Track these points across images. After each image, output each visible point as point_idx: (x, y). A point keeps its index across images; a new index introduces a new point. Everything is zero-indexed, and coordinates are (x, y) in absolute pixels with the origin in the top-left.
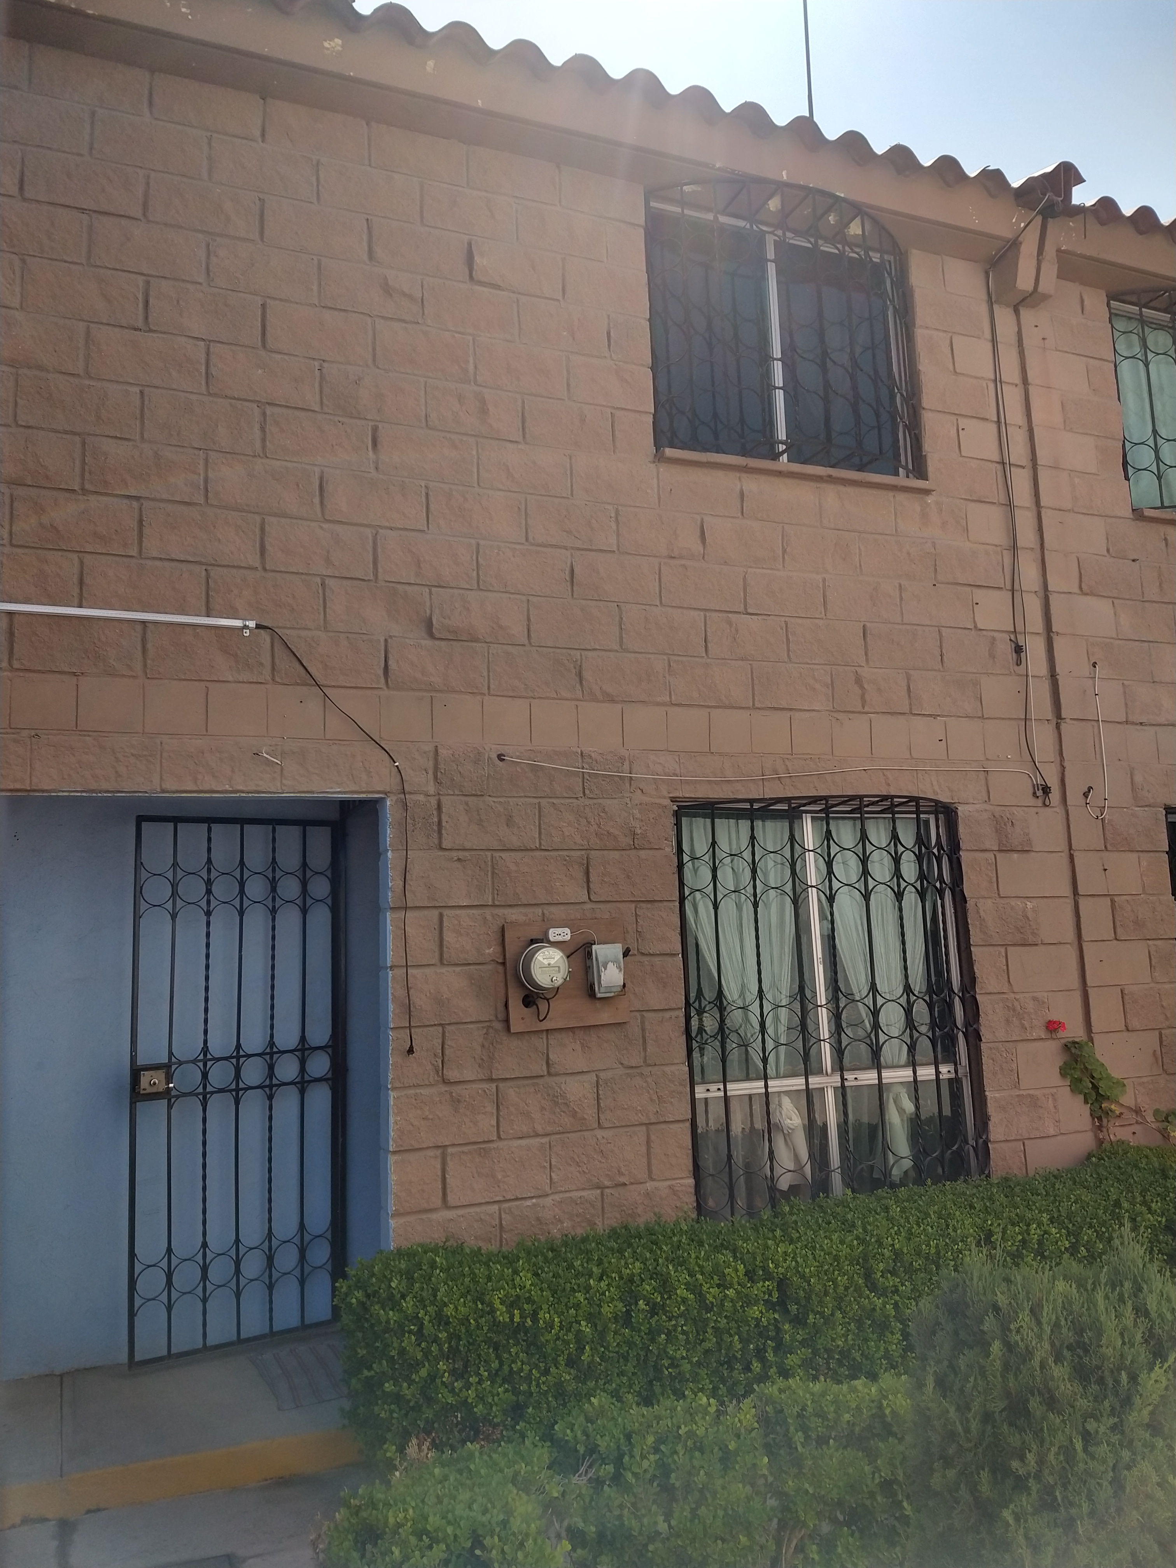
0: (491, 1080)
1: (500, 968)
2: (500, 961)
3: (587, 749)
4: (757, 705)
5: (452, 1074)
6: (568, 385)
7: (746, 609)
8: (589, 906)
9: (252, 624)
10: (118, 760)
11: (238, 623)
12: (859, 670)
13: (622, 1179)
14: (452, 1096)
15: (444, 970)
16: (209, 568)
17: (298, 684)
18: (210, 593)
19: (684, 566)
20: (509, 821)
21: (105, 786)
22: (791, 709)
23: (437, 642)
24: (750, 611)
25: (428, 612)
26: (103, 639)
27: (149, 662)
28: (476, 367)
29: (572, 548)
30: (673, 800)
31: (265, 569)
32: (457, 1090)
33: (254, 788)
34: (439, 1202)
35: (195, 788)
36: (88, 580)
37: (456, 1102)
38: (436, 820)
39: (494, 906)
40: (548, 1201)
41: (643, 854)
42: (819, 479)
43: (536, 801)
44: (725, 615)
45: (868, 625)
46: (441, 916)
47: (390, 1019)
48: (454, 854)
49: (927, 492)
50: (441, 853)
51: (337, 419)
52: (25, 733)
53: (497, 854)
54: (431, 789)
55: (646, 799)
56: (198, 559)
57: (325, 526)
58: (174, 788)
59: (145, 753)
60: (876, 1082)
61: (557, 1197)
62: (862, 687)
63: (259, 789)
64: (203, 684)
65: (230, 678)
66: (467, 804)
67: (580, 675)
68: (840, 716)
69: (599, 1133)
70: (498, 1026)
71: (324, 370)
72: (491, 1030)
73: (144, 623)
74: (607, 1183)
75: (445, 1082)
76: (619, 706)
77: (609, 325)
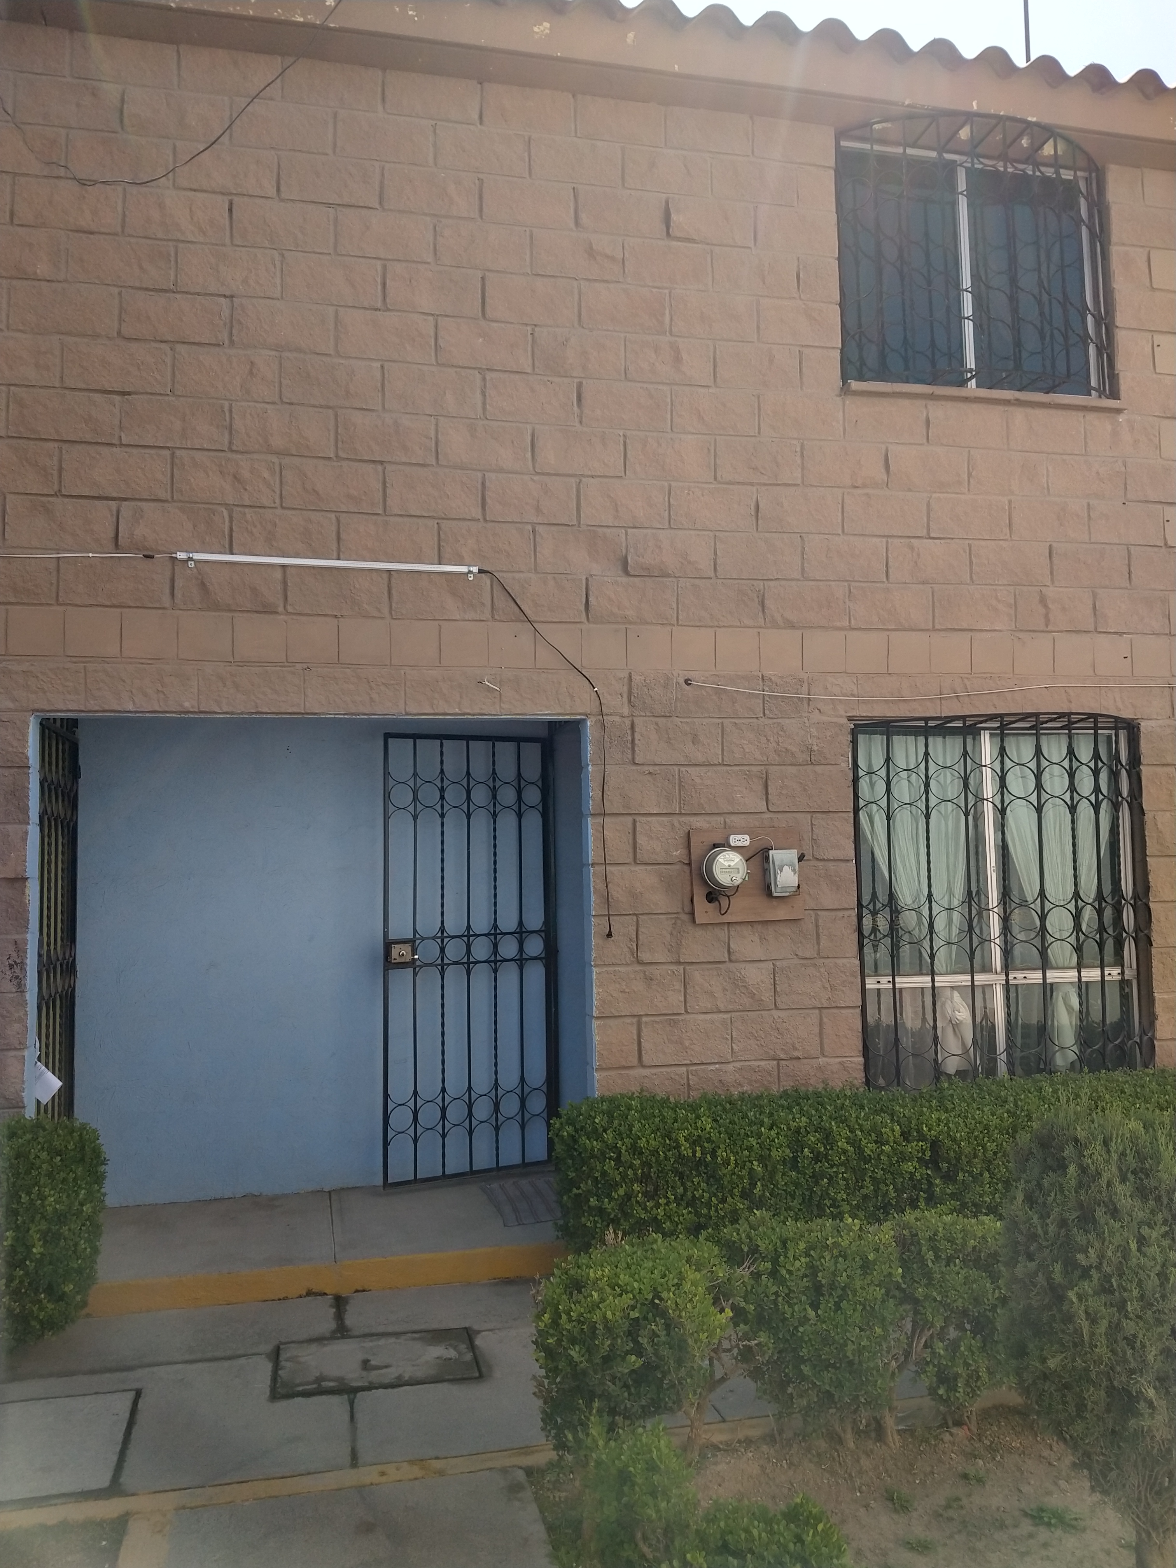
0: (679, 963)
1: (686, 868)
2: (687, 862)
3: (767, 674)
4: (937, 626)
5: (645, 956)
6: (758, 327)
7: (928, 533)
8: (767, 816)
9: (475, 569)
10: (371, 688)
11: (464, 569)
12: (1044, 589)
13: (796, 1054)
14: (645, 975)
15: (638, 868)
16: (440, 521)
17: (512, 621)
18: (442, 544)
19: (867, 494)
20: (695, 740)
21: (362, 709)
22: (971, 630)
23: (631, 579)
24: (932, 535)
25: (624, 551)
26: (357, 586)
27: (394, 605)
28: (671, 319)
29: (759, 484)
30: (850, 719)
31: (485, 520)
32: (650, 969)
33: (477, 711)
34: (635, 1061)
35: (432, 712)
36: (343, 536)
37: (649, 979)
38: (630, 738)
39: (680, 814)
40: (730, 1067)
41: (819, 769)
42: (1007, 402)
43: (720, 721)
44: (907, 540)
45: (1055, 545)
46: (634, 822)
47: (592, 908)
48: (646, 769)
49: (1119, 411)
50: (634, 768)
51: (546, 378)
52: (299, 666)
53: (683, 769)
54: (626, 711)
55: (824, 718)
56: (430, 514)
57: (536, 478)
58: (415, 712)
59: (392, 682)
60: (1041, 981)
61: (738, 1065)
62: (1046, 606)
63: (483, 712)
64: (437, 623)
65: (458, 617)
66: (657, 724)
67: (762, 604)
68: (1021, 635)
69: (776, 1013)
70: (685, 917)
71: (536, 334)
72: (679, 922)
73: (389, 571)
74: (782, 1056)
75: (640, 962)
76: (798, 633)
77: (798, 266)
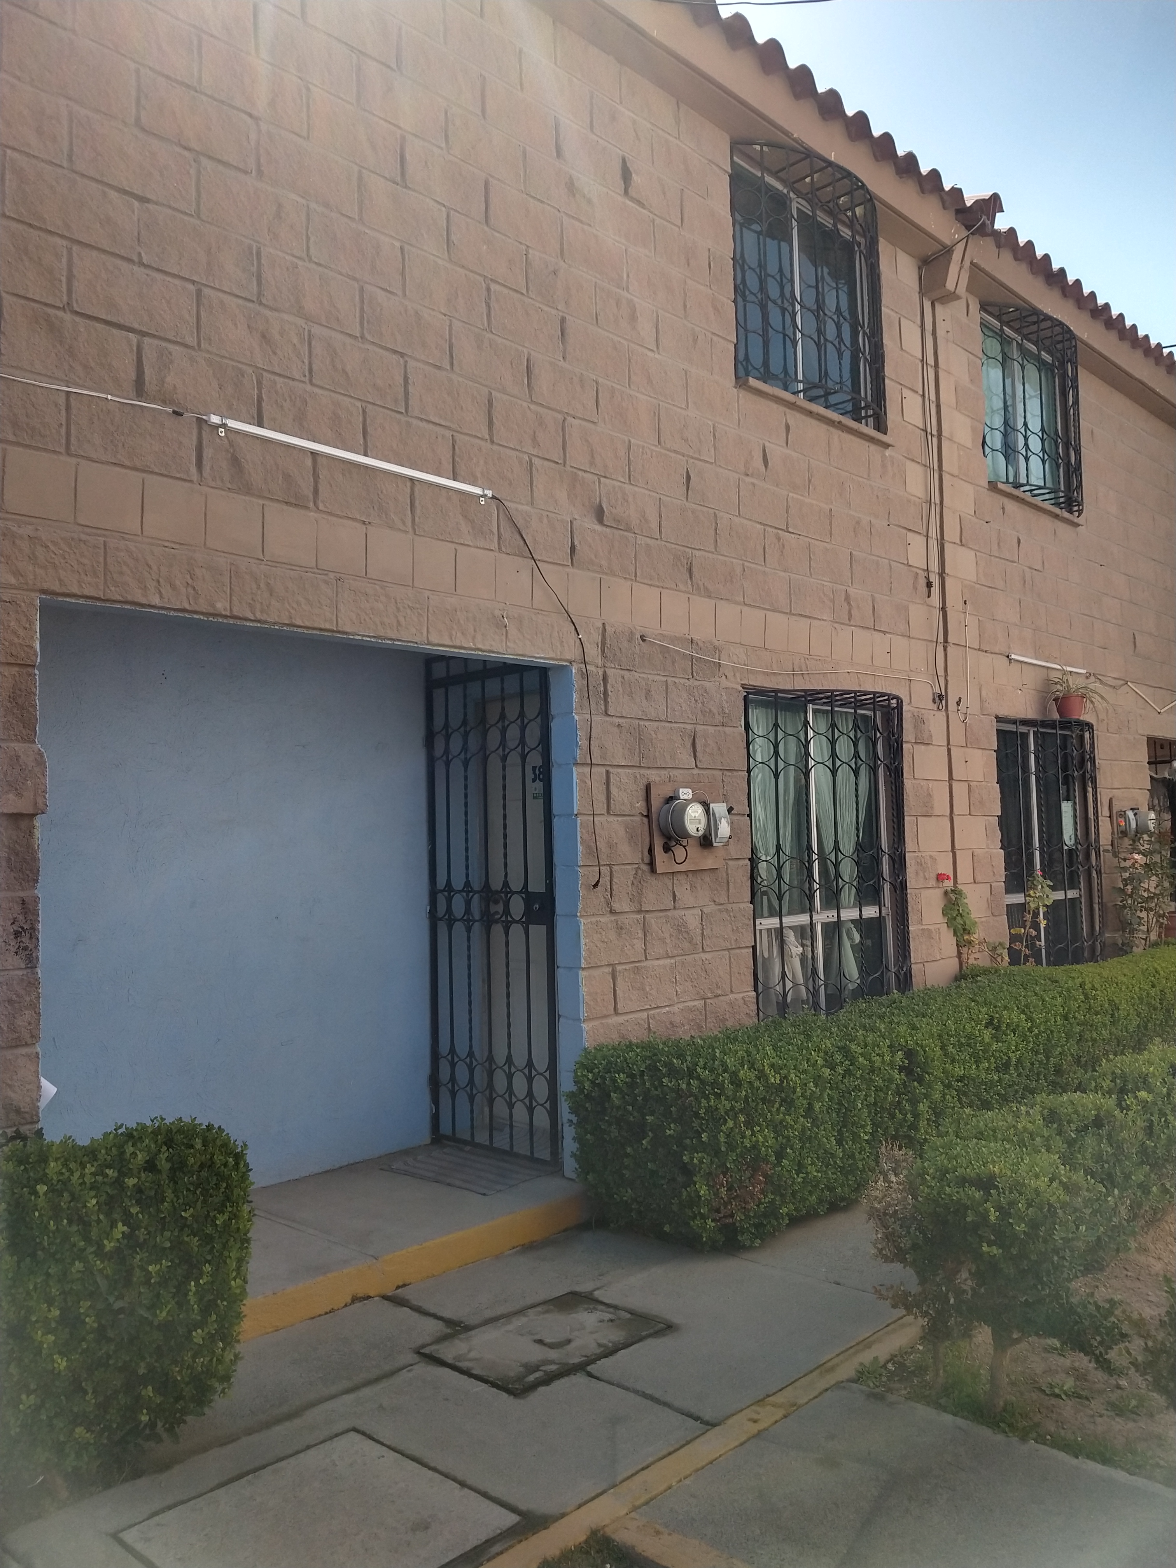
0: (640, 911)
1: (645, 820)
2: (645, 814)
3: (695, 637)
4: (793, 612)
5: (616, 906)
6: (685, 306)
7: (787, 528)
8: (696, 771)
9: (489, 493)
10: (398, 609)
11: (478, 491)
12: (848, 589)
13: (719, 992)
14: (617, 924)
15: (611, 819)
16: (455, 434)
17: (516, 555)
18: (457, 459)
19: (754, 485)
20: (648, 695)
21: (390, 634)
22: (810, 617)
23: (604, 528)
24: (790, 530)
25: (598, 500)
26: (384, 491)
27: (417, 519)
28: (628, 276)
29: (688, 456)
30: (743, 686)
31: (492, 442)
32: (621, 918)
33: (487, 647)
34: (612, 1011)
35: (451, 643)
36: (370, 429)
37: (620, 928)
38: (602, 689)
39: (640, 767)
40: (675, 1009)
41: (727, 729)
43: (664, 679)
44: (776, 531)
45: (854, 552)
46: (608, 772)
47: (579, 859)
48: (617, 721)
49: (887, 446)
50: (608, 719)
51: (538, 305)
52: (332, 575)
53: (642, 723)
54: (599, 662)
55: (729, 684)
56: (448, 424)
57: (533, 407)
58: (436, 642)
59: (418, 606)
60: (836, 919)
61: (681, 1006)
62: (849, 603)
63: (492, 649)
64: (453, 546)
65: (471, 544)
66: (623, 677)
67: (690, 571)
68: (836, 625)
69: (704, 956)
70: (645, 868)
71: (530, 256)
72: (640, 872)
73: (412, 480)
74: (709, 995)
75: (612, 912)
76: (713, 602)
77: (709, 258)
